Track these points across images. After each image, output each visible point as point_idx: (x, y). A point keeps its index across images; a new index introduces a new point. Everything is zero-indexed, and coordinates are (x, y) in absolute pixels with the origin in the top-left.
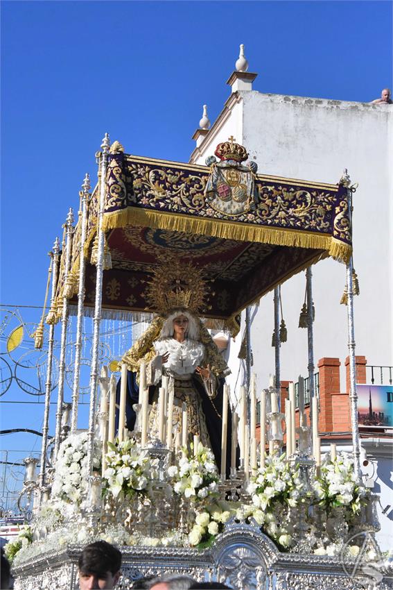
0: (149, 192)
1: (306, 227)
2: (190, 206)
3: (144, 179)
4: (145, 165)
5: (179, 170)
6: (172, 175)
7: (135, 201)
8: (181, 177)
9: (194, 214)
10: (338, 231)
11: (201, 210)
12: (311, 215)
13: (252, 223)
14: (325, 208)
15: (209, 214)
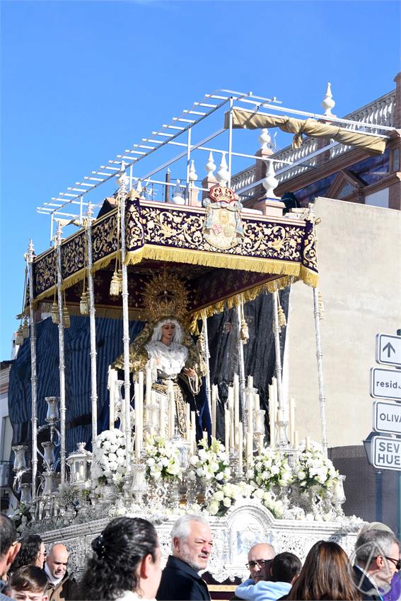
0: (160, 232)
1: (282, 257)
2: (191, 242)
3: (156, 220)
4: (156, 209)
5: (182, 212)
6: (177, 216)
7: (150, 240)
8: (184, 217)
9: (194, 249)
10: (307, 261)
11: (199, 245)
12: (285, 246)
13: (239, 254)
14: (296, 240)
15: (206, 248)
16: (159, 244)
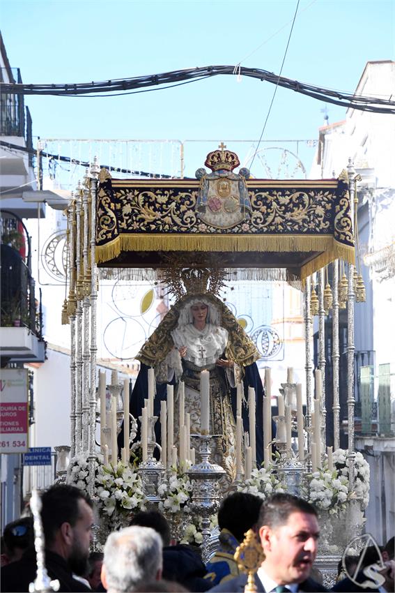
0: (139, 216)
1: (305, 230)
2: (181, 225)
3: (133, 203)
4: (134, 189)
5: (168, 189)
6: (161, 195)
8: (170, 195)
9: (186, 232)
10: (338, 233)
11: (192, 227)
12: (309, 217)
13: (247, 233)
14: (324, 207)
15: (200, 229)
16: (139, 231)
